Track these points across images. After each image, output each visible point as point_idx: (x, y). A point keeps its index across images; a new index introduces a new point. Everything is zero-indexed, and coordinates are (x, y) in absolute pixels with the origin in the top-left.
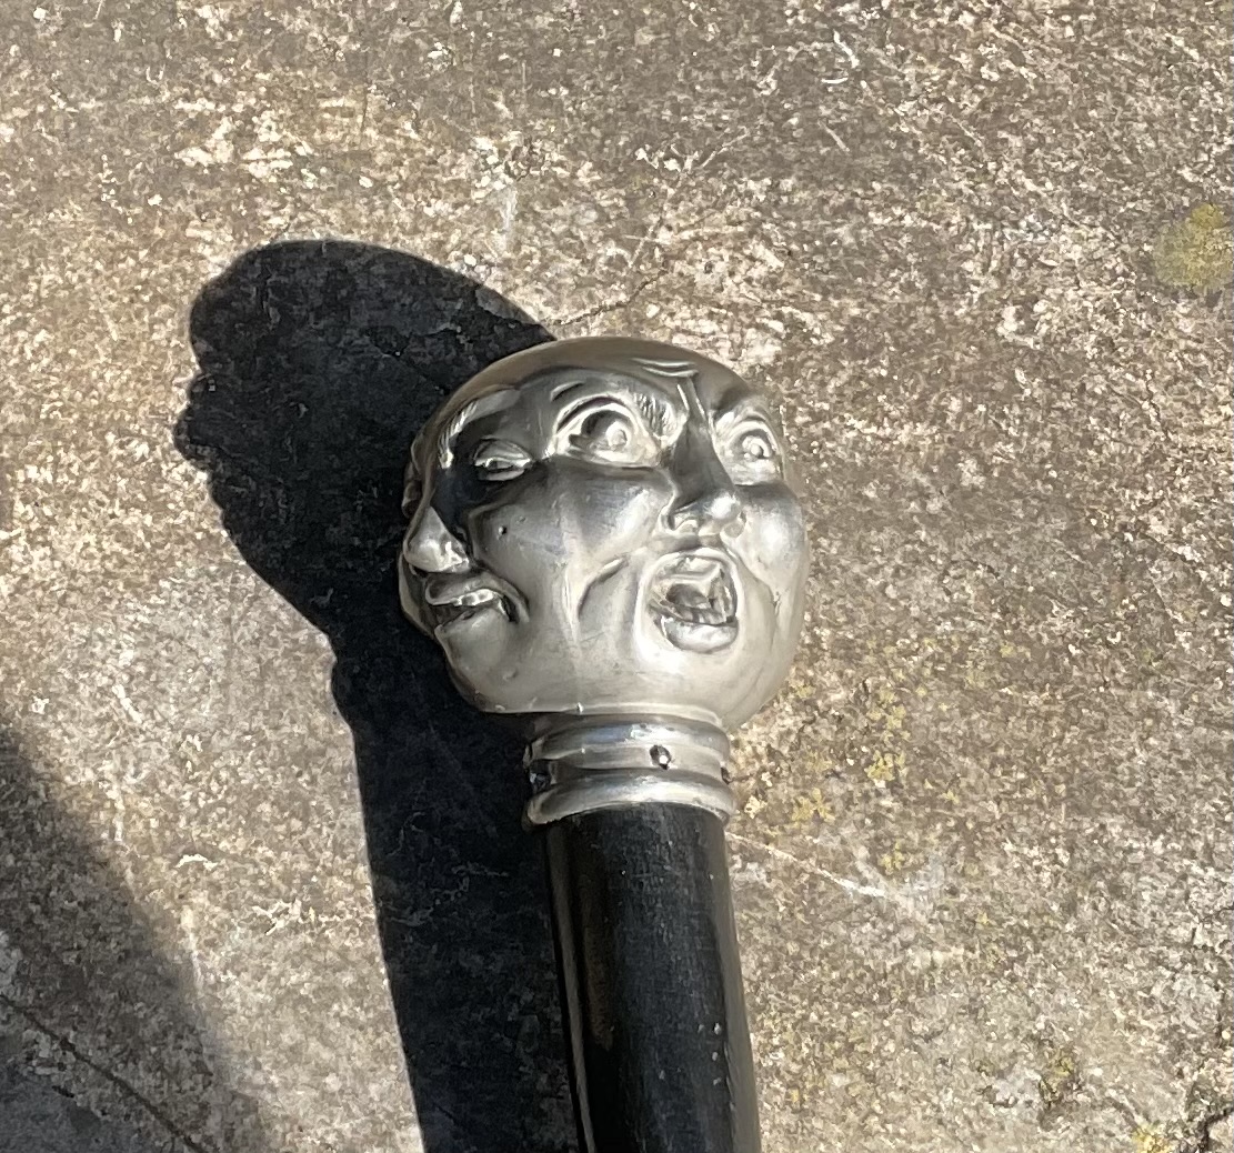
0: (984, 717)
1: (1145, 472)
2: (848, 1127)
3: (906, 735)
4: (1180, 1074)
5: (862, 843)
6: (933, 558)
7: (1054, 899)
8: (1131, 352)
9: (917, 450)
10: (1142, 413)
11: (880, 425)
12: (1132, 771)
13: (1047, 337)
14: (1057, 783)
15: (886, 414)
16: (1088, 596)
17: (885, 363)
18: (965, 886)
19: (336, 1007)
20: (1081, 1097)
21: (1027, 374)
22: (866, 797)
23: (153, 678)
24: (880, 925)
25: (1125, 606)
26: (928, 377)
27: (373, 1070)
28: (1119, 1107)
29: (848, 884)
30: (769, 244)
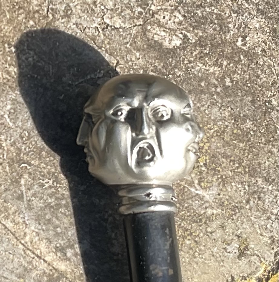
0: (228, 148)
1: (272, 87)
2: (190, 255)
3: (209, 151)
4: (273, 249)
5: (197, 179)
6: (218, 104)
7: (244, 199)
8: (269, 54)
9: (215, 74)
10: (272, 71)
11: (206, 66)
12: (265, 167)
13: (249, 47)
14: (246, 168)
15: (207, 63)
16: (256, 119)
17: (208, 49)
18: (222, 193)
19: (60, 210)
20: (248, 252)
21: (244, 57)
22: (198, 167)
23: (15, 114)
24: (200, 202)
25: (265, 123)
26: (219, 54)
27: (70, 228)
28: (258, 256)
29: (193, 190)
30: (180, 13)
